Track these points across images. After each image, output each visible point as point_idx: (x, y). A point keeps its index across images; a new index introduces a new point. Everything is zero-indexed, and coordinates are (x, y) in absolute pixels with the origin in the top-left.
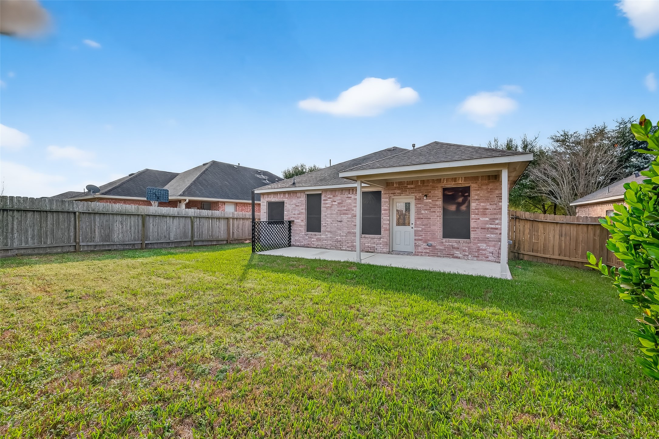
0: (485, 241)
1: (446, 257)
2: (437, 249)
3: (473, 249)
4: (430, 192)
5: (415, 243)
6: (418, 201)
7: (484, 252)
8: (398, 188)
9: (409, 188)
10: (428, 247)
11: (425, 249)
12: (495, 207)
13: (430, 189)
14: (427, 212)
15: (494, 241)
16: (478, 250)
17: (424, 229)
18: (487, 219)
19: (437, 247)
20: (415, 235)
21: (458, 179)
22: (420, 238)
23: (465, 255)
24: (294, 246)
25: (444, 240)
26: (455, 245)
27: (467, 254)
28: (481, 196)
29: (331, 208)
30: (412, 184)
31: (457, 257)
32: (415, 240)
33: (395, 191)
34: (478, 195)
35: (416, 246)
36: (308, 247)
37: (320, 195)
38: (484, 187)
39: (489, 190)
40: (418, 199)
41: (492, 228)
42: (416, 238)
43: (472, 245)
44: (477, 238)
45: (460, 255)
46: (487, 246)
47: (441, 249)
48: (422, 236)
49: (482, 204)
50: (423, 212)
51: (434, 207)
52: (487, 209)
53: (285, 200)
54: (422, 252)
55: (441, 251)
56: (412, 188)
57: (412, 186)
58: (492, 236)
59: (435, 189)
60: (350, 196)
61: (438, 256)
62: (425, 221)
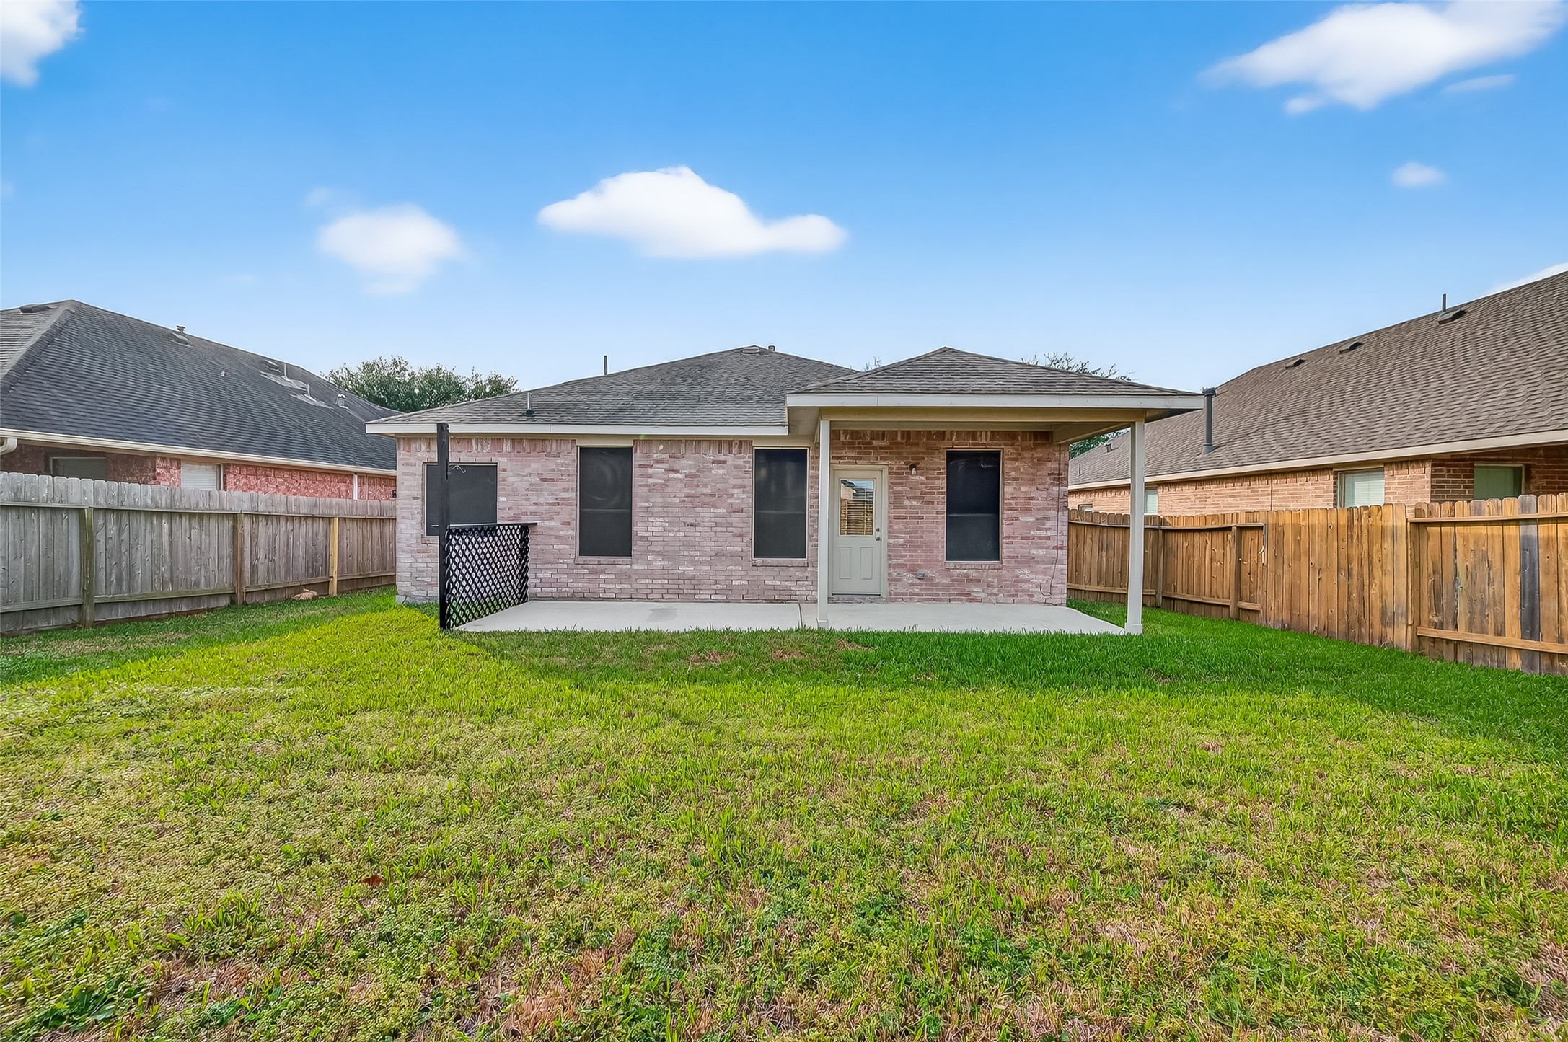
0: (1029, 562)
1: (954, 600)
2: (936, 585)
3: (1006, 581)
4: (924, 458)
5: (890, 574)
6: (897, 478)
7: (1026, 586)
8: (851, 446)
9: (874, 448)
10: (917, 581)
11: (912, 585)
12: (1044, 494)
13: (923, 453)
14: (915, 503)
15: (1043, 562)
16: (1016, 581)
17: (910, 542)
18: (1032, 519)
19: (937, 581)
20: (889, 556)
21: (979, 434)
22: (901, 561)
23: (990, 595)
24: (536, 598)
25: (952, 564)
26: (974, 574)
27: (995, 591)
28: (1022, 473)
29: (666, 490)
30: (883, 439)
31: (976, 600)
32: (890, 566)
33: (844, 451)
34: (1016, 469)
35: (892, 580)
36: (589, 600)
37: (627, 452)
38: (1027, 455)
39: (1035, 461)
40: (895, 473)
41: (1040, 538)
42: (893, 561)
43: (1004, 571)
44: (1013, 557)
45: (983, 595)
46: (1032, 573)
47: (943, 585)
48: (905, 556)
49: (1023, 489)
50: (907, 503)
51: (931, 493)
52: (1031, 499)
53: (502, 461)
54: (906, 594)
55: (946, 588)
56: (882, 448)
57: (884, 443)
58: (1041, 552)
59: (934, 453)
60: (722, 457)
61: (938, 600)
62: (912, 525)
